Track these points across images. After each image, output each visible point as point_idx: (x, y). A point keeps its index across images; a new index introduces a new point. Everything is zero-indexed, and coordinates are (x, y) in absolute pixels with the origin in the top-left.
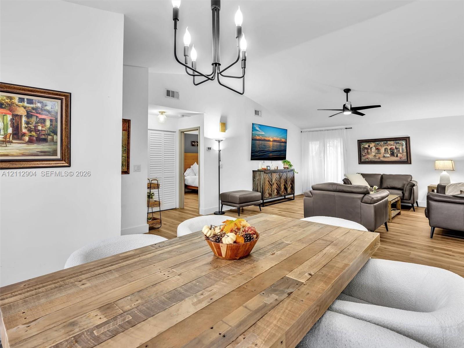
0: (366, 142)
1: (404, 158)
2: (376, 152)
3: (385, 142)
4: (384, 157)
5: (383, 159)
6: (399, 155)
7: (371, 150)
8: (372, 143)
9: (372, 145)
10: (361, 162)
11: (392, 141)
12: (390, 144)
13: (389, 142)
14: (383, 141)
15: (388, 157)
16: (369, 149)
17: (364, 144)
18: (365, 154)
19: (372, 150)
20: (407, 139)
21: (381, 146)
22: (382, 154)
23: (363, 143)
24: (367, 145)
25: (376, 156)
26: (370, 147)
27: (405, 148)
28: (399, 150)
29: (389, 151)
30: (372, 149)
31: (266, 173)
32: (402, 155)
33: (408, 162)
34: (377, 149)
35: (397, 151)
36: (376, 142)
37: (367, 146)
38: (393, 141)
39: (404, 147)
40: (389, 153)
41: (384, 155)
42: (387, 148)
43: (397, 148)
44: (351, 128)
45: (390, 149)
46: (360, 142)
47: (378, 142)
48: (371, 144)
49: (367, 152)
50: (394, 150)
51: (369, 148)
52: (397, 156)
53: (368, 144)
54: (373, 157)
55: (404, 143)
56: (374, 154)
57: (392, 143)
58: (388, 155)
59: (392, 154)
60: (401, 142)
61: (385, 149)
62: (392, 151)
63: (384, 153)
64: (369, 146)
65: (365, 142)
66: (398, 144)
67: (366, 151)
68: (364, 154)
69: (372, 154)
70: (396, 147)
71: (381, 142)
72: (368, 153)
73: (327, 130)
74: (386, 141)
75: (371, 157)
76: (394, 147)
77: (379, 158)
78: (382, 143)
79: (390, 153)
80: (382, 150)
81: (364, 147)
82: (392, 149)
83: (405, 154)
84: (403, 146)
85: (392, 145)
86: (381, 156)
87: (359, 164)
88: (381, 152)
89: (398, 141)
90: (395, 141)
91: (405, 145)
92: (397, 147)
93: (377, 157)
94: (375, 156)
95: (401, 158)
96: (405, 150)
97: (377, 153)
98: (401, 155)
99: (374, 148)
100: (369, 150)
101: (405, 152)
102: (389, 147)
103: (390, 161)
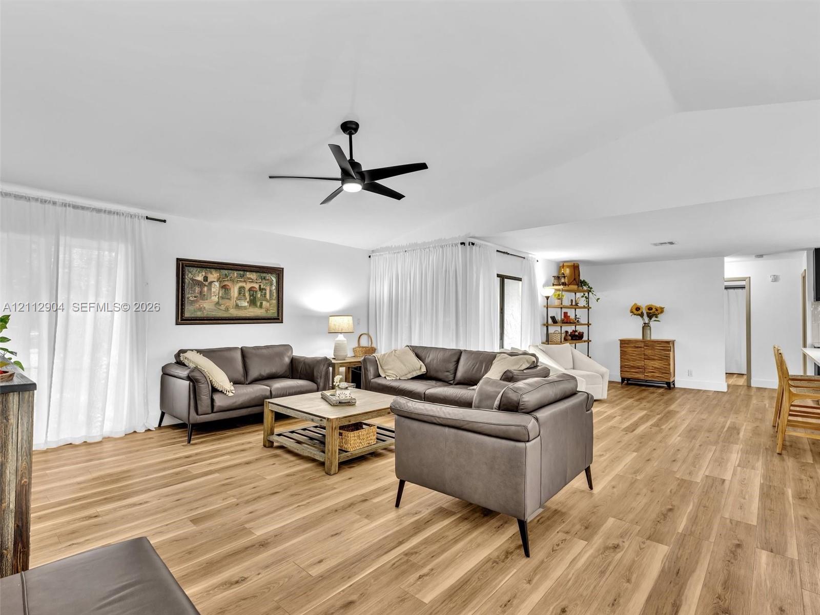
0: (200, 267)
1: (273, 312)
2: (220, 295)
3: (242, 273)
4: (237, 306)
5: (234, 313)
6: (264, 303)
7: (210, 289)
8: (213, 271)
9: (213, 276)
10: (182, 319)
11: (254, 274)
12: (251, 279)
13: (248, 273)
14: (236, 270)
15: (245, 308)
16: (205, 285)
17: (194, 271)
18: (195, 297)
19: (213, 290)
20: (279, 273)
21: (232, 280)
22: (232, 301)
23: (191, 269)
24: (200, 275)
25: (220, 305)
26: (209, 281)
27: (275, 291)
28: (265, 294)
29: (247, 294)
30: (213, 286)
32: (270, 305)
33: (279, 319)
34: (224, 287)
35: (261, 295)
36: (222, 271)
37: (200, 278)
38: (256, 272)
39: (274, 288)
40: (246, 299)
41: (238, 302)
42: (244, 287)
43: (263, 289)
44: (165, 221)
45: (250, 290)
46: (183, 266)
47: (226, 272)
48: (211, 273)
49: (201, 293)
50: (256, 292)
51: (207, 283)
52: (261, 306)
53: (204, 274)
54: (215, 308)
55: (274, 280)
56: (215, 299)
57: (253, 276)
58: (246, 304)
59: (253, 302)
60: (270, 278)
61: (241, 289)
62: (253, 295)
63: (238, 299)
64: (206, 279)
65: (197, 267)
66: (264, 281)
67: (197, 289)
68: (191, 299)
69: (211, 298)
70: (260, 286)
71: (232, 271)
72: (202, 296)
73: (75, 207)
74: (244, 271)
75: (208, 307)
76: (257, 286)
77: (227, 309)
78: (236, 273)
79: (248, 300)
80: (235, 292)
81: (193, 280)
82: (253, 291)
83: (274, 302)
84: (271, 285)
85: (252, 281)
86: (231, 303)
87: (177, 324)
88: (232, 295)
89: (264, 275)
90: (258, 274)
91: (275, 284)
92: (262, 287)
93: (223, 307)
94: (218, 303)
95: (267, 310)
96: (275, 294)
97: (223, 298)
98: (268, 304)
99: (217, 284)
100: (206, 289)
101: (274, 298)
102: (248, 286)
103: (248, 315)
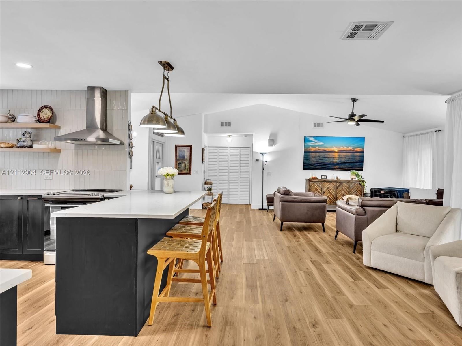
31: (313, 182)
